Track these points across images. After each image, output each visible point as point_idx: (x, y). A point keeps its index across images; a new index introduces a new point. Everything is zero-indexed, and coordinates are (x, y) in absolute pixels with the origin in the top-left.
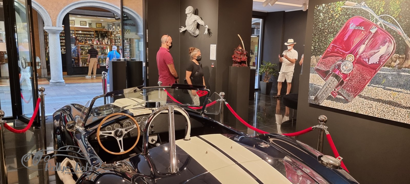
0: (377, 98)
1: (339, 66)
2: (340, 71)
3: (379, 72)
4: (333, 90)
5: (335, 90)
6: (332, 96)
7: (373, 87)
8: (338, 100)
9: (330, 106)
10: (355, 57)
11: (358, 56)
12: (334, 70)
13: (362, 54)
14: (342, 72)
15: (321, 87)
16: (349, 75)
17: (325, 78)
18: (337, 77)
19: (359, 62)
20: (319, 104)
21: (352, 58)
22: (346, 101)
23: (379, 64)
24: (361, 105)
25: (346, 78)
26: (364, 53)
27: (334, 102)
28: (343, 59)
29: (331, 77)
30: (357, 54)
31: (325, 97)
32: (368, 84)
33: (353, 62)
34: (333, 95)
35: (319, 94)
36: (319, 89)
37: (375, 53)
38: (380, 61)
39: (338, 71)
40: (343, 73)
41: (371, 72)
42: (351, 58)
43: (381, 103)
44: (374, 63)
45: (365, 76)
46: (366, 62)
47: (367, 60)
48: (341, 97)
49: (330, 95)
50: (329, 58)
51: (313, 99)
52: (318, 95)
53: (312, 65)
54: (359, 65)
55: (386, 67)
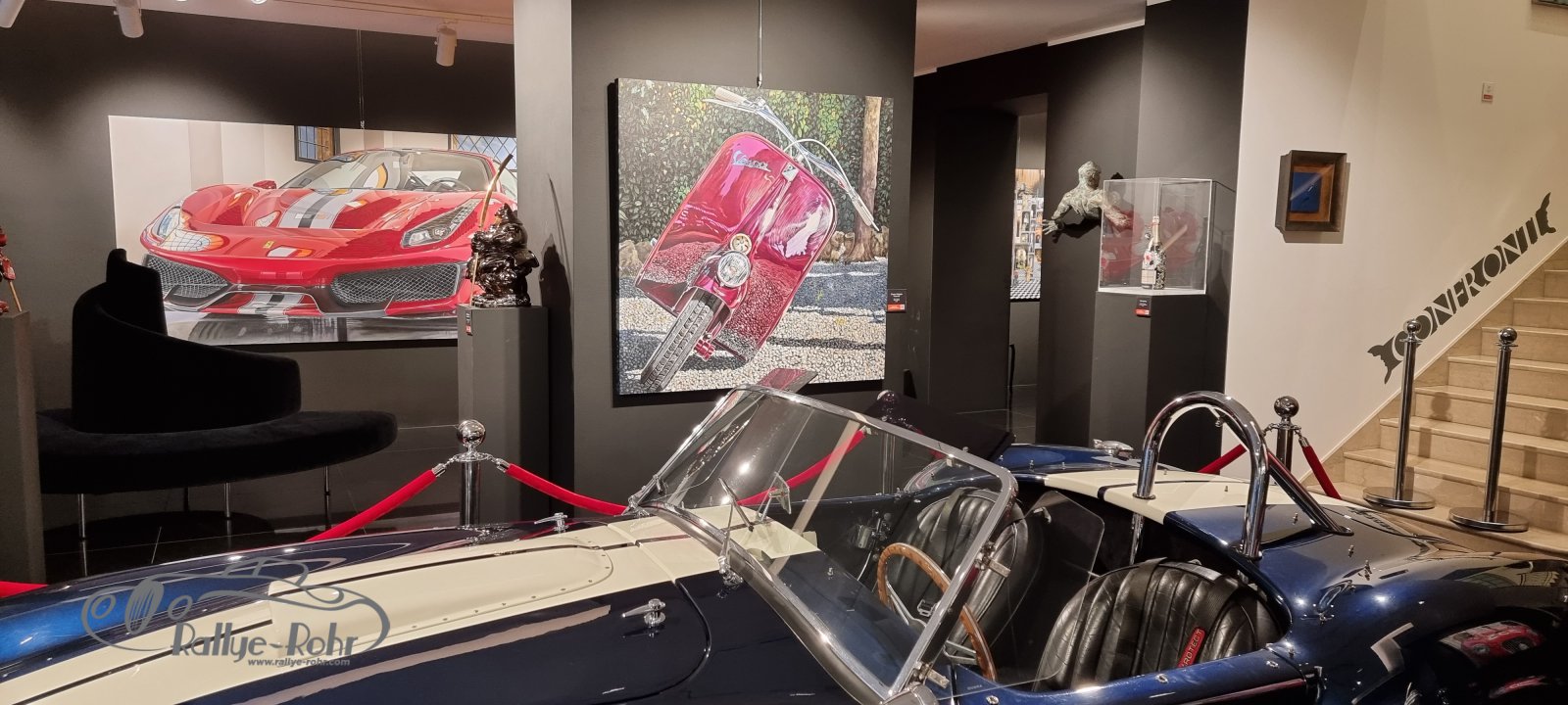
0: (809, 338)
1: (713, 267)
2: (718, 282)
3: (808, 275)
4: (701, 338)
5: (706, 337)
6: (698, 355)
7: (799, 311)
8: (717, 364)
9: (694, 388)
10: (753, 242)
11: (759, 239)
12: (699, 281)
13: (770, 233)
14: (722, 285)
15: (662, 337)
16: (743, 290)
17: (674, 308)
18: (708, 299)
19: (764, 253)
20: (660, 388)
21: (746, 243)
22: (739, 361)
23: (809, 256)
24: (776, 363)
25: (735, 298)
26: (774, 231)
27: (707, 371)
28: (722, 247)
29: (691, 303)
30: (757, 233)
31: (678, 362)
32: (789, 307)
33: (748, 255)
34: (702, 354)
35: (659, 359)
36: (655, 344)
37: (798, 230)
38: (808, 249)
39: (712, 281)
40: (725, 287)
41: (793, 276)
42: (742, 244)
43: (817, 348)
44: (796, 255)
45: (779, 288)
46: (779, 253)
47: (781, 247)
48: (723, 353)
49: (691, 354)
50: (681, 245)
51: (639, 377)
52: (653, 362)
53: (626, 271)
54: (764, 261)
55: (821, 263)
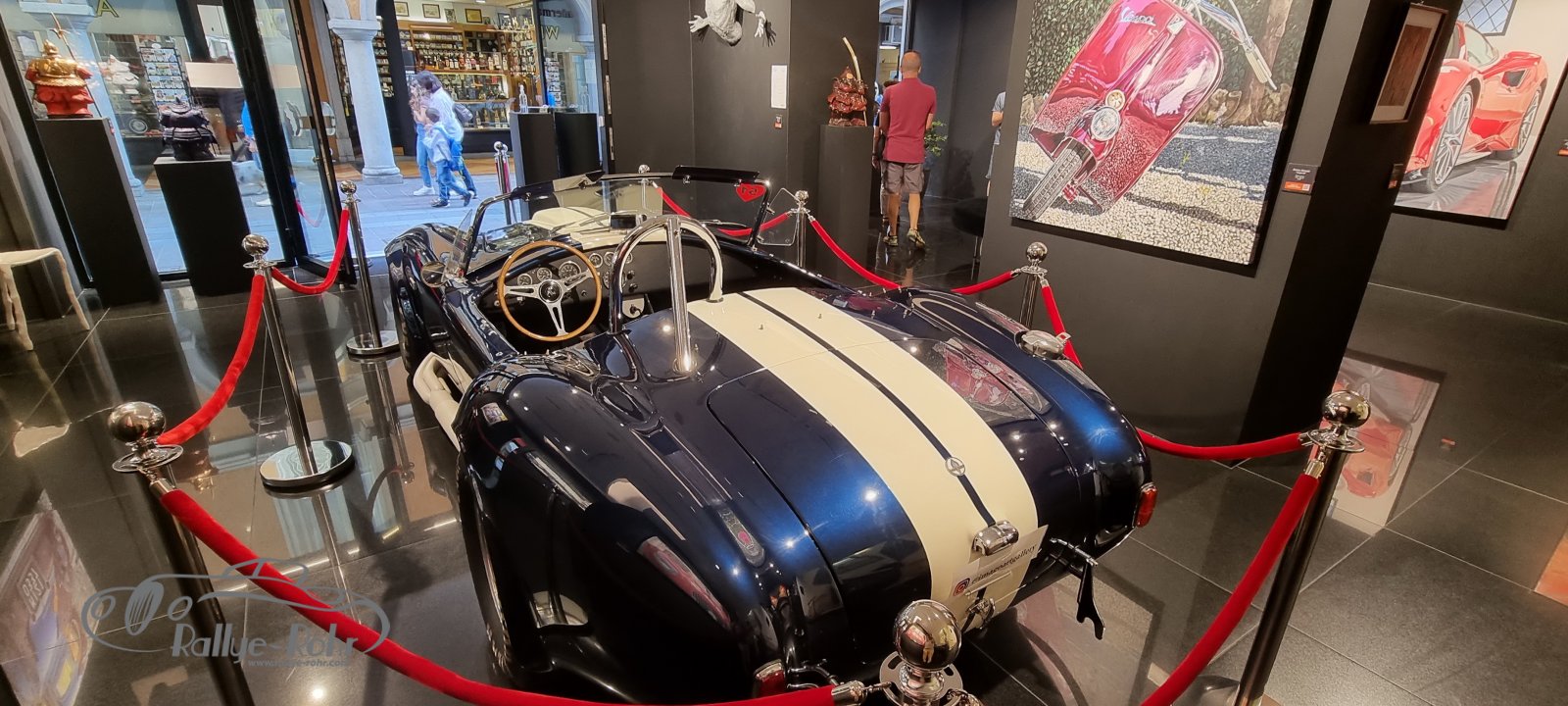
0: (1166, 201)
1: (1088, 121)
2: (1090, 135)
3: (1177, 135)
4: (1069, 183)
5: (1073, 183)
6: (1065, 197)
7: (1161, 172)
8: (1078, 208)
9: (1057, 224)
10: (1127, 97)
11: (1133, 96)
12: (1075, 133)
13: (1144, 91)
14: (1093, 138)
15: (1041, 177)
16: (1110, 145)
17: (1052, 154)
18: (1080, 149)
19: (1134, 110)
20: (1034, 218)
21: (1120, 99)
22: (1097, 210)
23: (1181, 115)
24: (1129, 219)
25: (1102, 151)
26: (1148, 88)
27: (1070, 212)
28: (1098, 102)
29: (1067, 151)
30: (1132, 90)
31: (1051, 200)
32: (1151, 166)
33: (1120, 111)
34: (1068, 197)
35: (1037, 195)
36: (1036, 182)
37: (1174, 86)
38: (1182, 108)
39: (1085, 133)
40: (1095, 140)
41: (1160, 136)
42: (1116, 100)
43: (1174, 213)
44: (1168, 114)
45: (1144, 146)
46: (1150, 111)
47: (1154, 105)
48: (1084, 199)
49: (1060, 195)
50: (1066, 99)
51: (1022, 206)
52: (1033, 195)
53: (1024, 120)
54: (1134, 118)
55: (1194, 124)
